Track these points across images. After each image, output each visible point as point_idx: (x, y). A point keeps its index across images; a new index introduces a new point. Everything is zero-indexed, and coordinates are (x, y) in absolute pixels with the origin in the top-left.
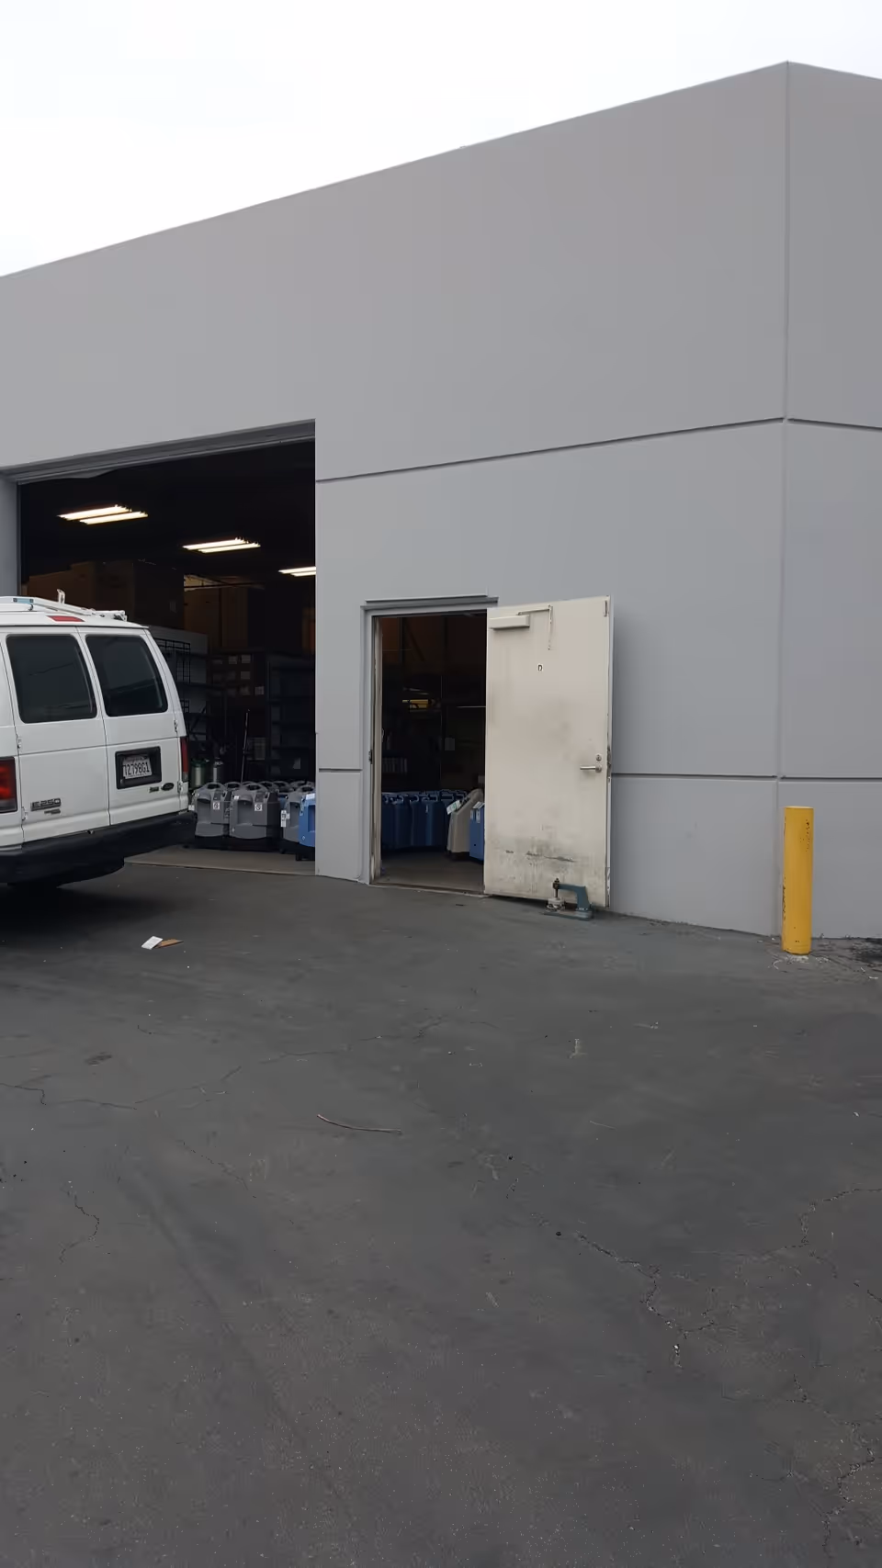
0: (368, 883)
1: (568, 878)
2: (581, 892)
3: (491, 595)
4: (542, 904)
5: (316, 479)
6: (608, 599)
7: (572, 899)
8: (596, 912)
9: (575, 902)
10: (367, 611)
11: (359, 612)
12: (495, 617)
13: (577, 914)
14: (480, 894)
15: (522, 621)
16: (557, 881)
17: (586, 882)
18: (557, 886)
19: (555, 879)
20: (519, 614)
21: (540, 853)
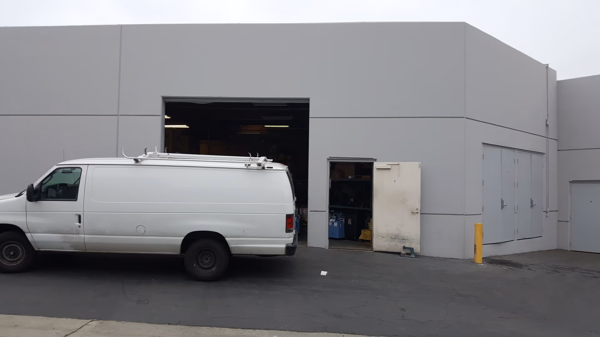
0: (327, 249)
1: (407, 245)
2: (412, 249)
3: (375, 158)
4: (399, 254)
5: (310, 117)
6: (420, 163)
7: (409, 252)
8: (417, 256)
9: (410, 252)
10: (328, 159)
11: (326, 160)
12: (376, 165)
13: (412, 256)
14: (371, 251)
15: (389, 167)
16: (404, 246)
17: (413, 246)
18: (404, 248)
19: (403, 246)
20: (388, 165)
21: (395, 237)
